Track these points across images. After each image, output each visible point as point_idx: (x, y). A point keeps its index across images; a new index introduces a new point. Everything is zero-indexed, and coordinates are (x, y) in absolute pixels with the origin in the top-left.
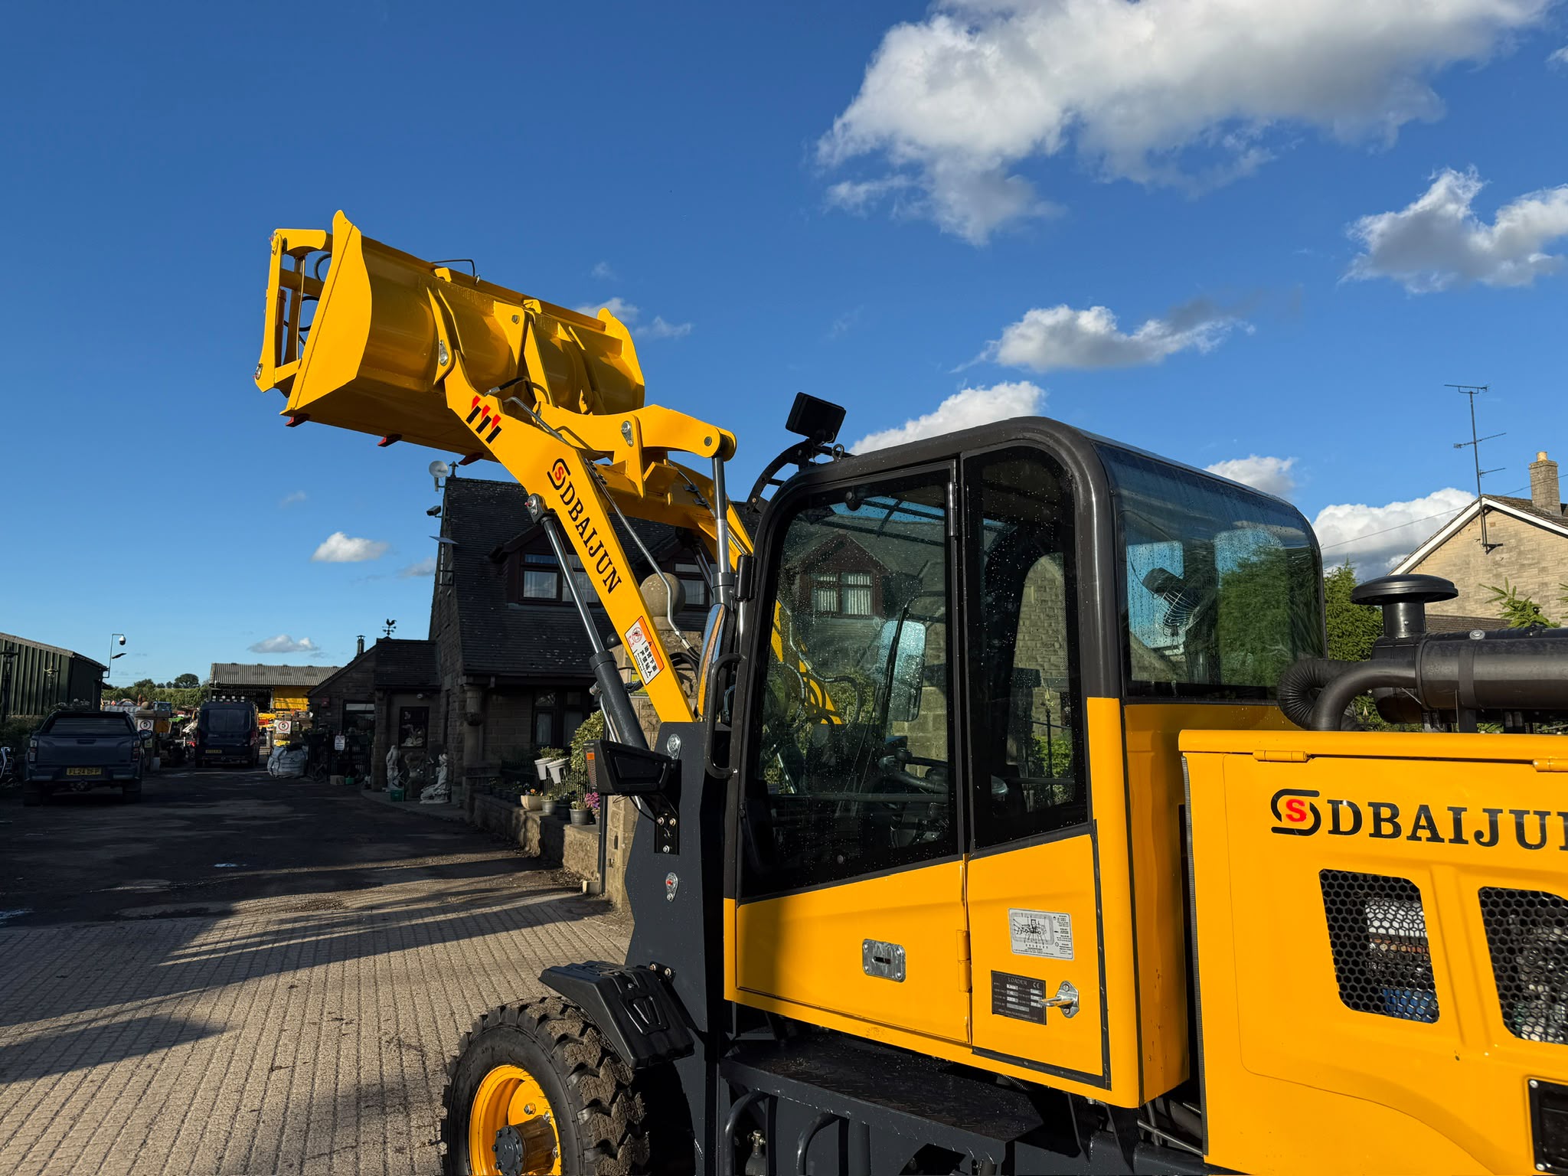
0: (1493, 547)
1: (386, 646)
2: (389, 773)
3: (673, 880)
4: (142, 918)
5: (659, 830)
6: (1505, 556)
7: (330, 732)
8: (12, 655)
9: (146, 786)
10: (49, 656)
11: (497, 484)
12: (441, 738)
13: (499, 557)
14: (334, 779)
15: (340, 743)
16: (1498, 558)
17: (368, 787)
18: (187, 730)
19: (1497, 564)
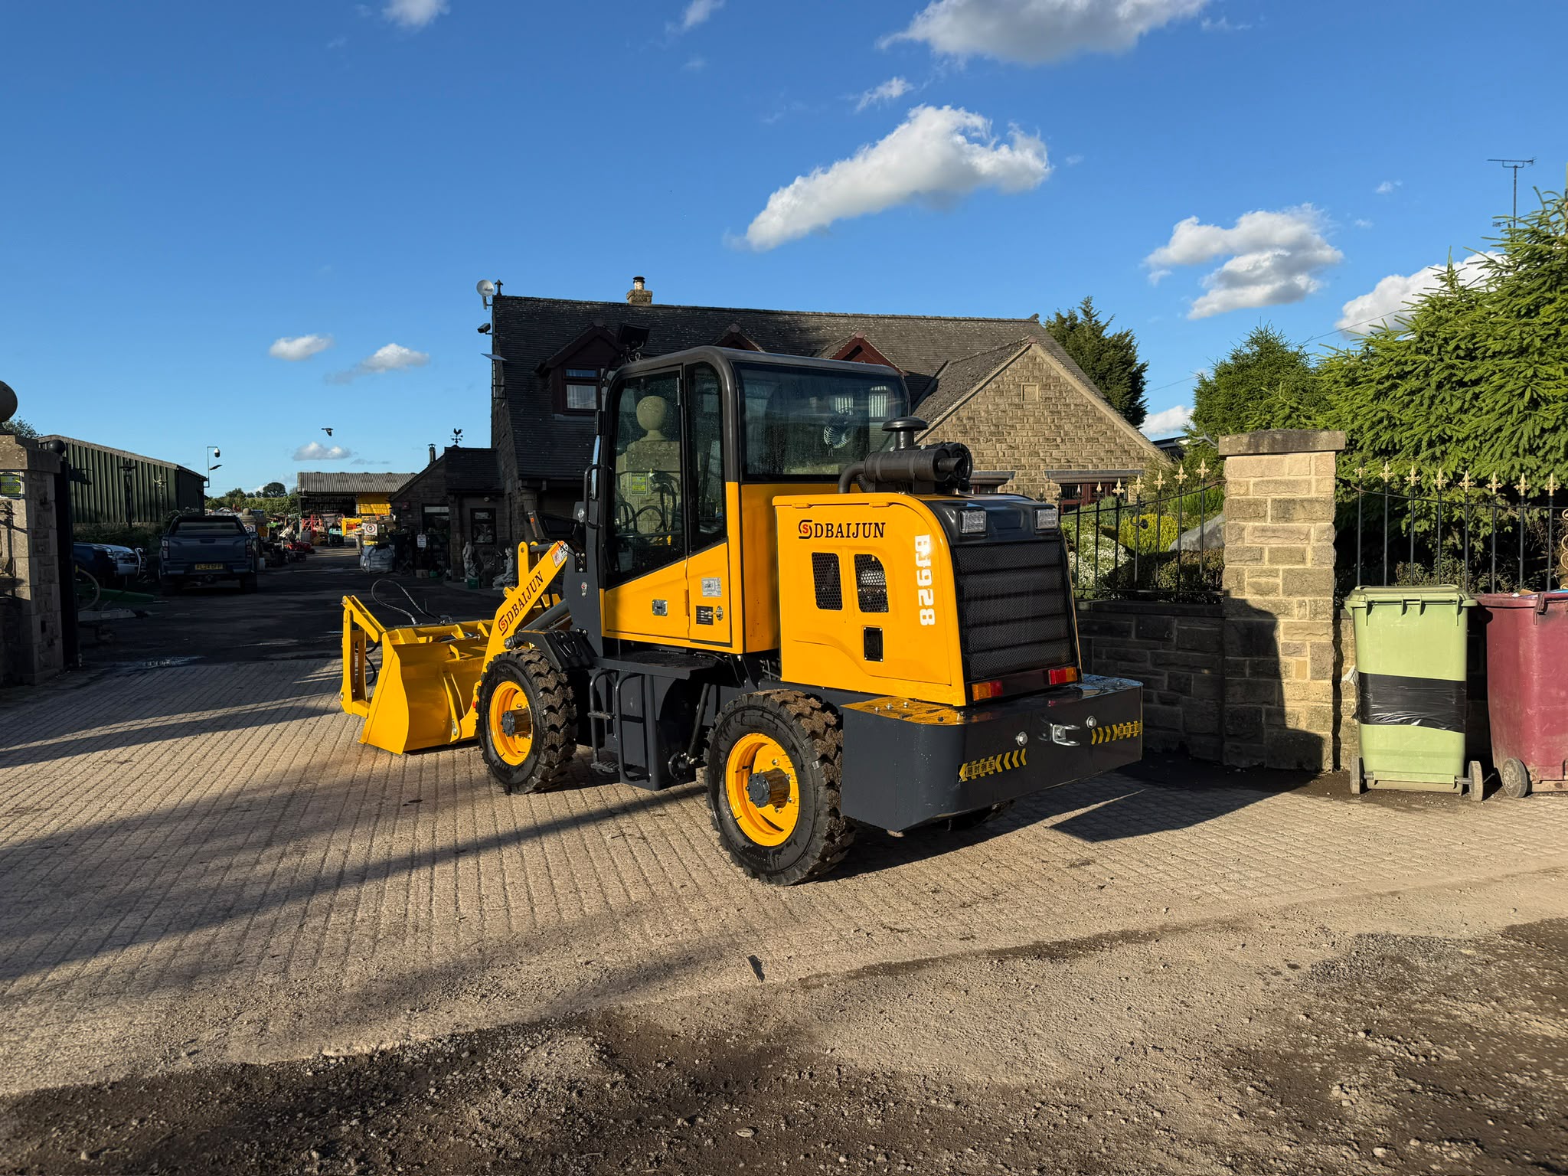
1: (454, 453)
2: (466, 566)
3: (585, 585)
4: (283, 659)
5: (577, 560)
7: (413, 532)
8: (130, 469)
9: (261, 581)
10: (156, 468)
11: (539, 300)
12: (508, 535)
13: (543, 372)
14: (419, 573)
15: (422, 542)
17: (449, 578)
18: (283, 535)
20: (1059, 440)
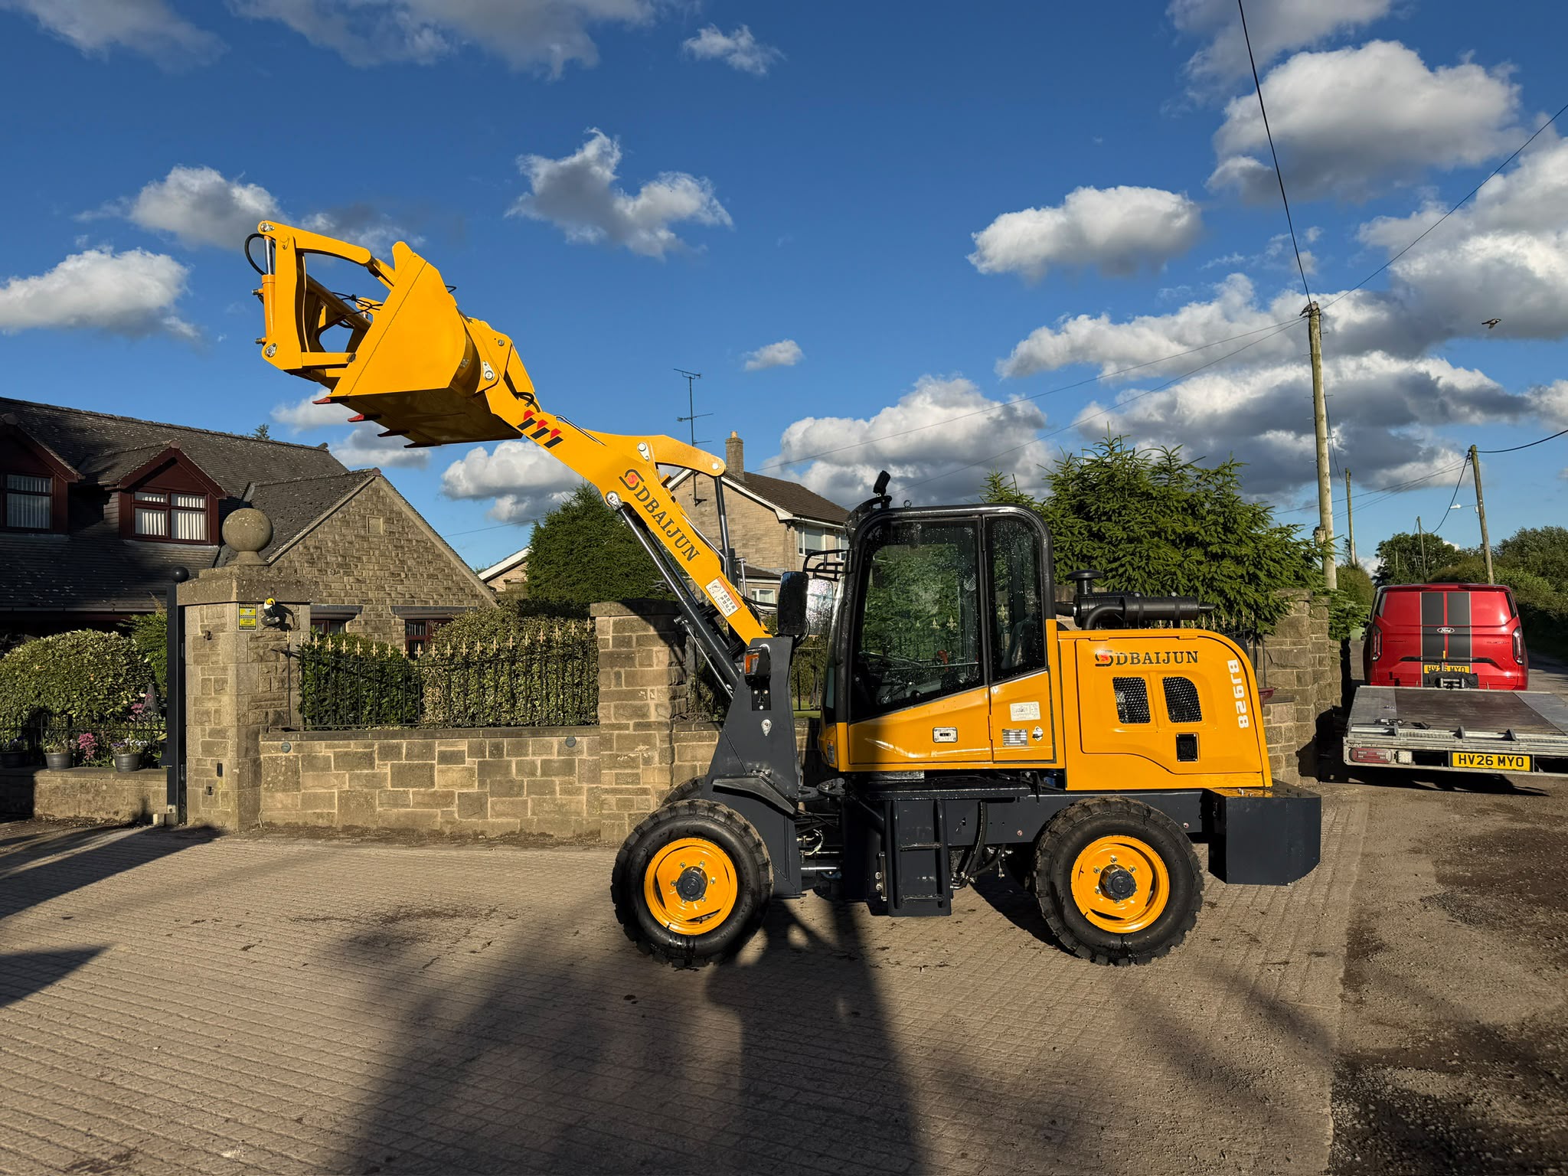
0: (700, 501)
6: (708, 509)
16: (703, 509)
19: (702, 514)
20: (403, 575)
